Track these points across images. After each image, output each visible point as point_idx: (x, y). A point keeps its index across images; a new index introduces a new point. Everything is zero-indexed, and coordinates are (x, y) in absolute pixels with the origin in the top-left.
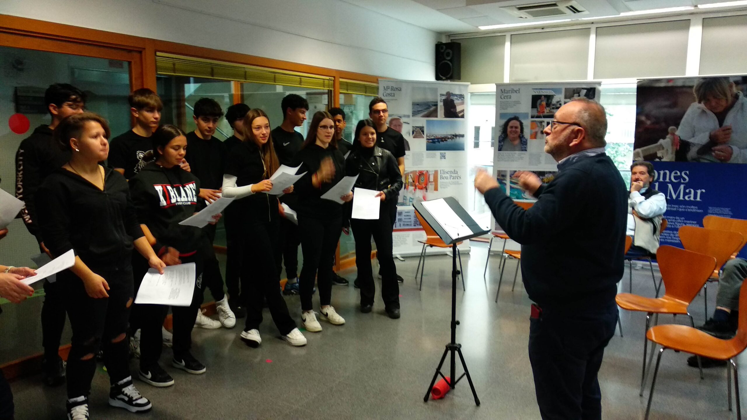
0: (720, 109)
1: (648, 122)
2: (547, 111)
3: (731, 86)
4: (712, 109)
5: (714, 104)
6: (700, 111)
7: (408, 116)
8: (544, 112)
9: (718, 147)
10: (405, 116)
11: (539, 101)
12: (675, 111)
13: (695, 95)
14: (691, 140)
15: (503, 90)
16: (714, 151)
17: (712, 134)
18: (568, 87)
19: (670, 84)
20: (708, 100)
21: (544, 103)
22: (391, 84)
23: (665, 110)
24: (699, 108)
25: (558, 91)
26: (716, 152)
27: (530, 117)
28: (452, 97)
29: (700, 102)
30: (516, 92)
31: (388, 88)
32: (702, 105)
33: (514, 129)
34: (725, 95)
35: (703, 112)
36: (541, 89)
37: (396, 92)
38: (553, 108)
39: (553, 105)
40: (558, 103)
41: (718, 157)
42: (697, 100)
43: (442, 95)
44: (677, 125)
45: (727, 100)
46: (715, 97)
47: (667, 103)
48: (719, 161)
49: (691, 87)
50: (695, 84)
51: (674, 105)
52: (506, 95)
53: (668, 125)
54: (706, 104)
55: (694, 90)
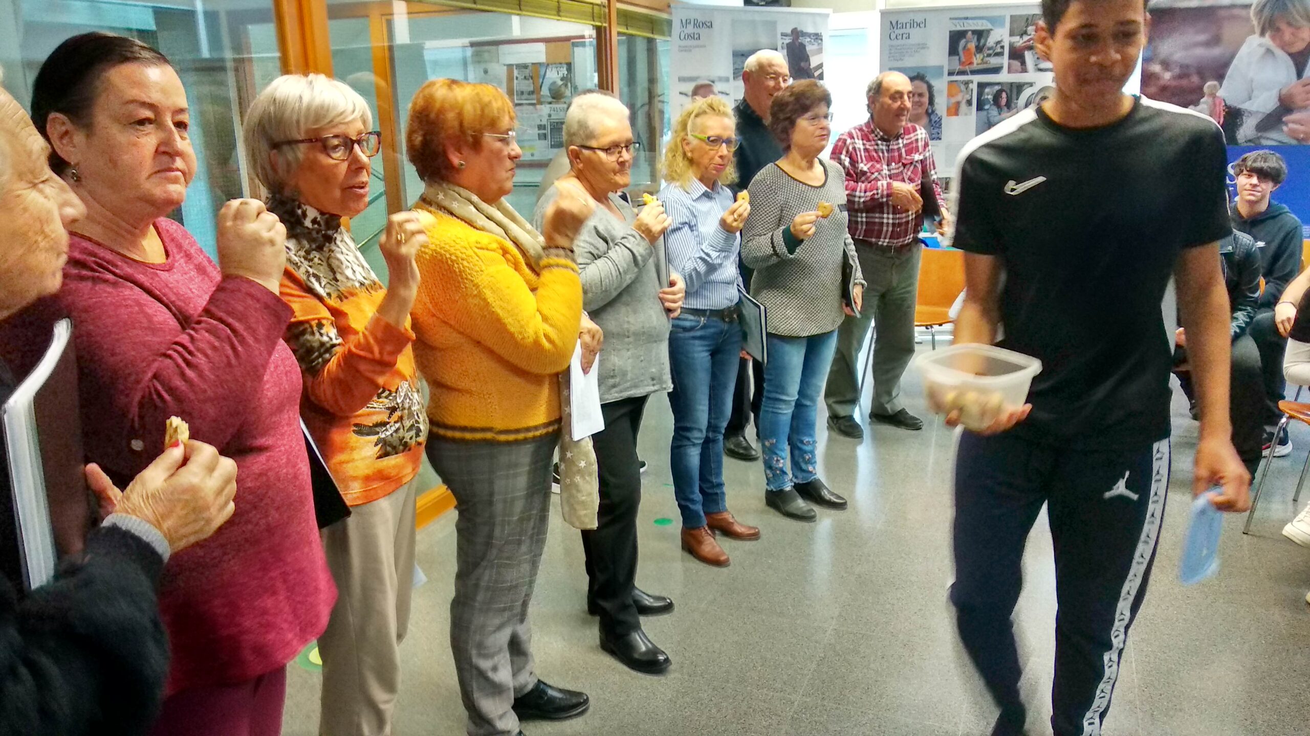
0: (1299, 46)
1: (1167, 76)
2: (977, 60)
4: (1283, 46)
5: (1287, 35)
6: (1262, 50)
7: (727, 80)
8: (971, 63)
9: (1295, 116)
10: (721, 79)
11: (962, 43)
12: (1216, 52)
13: (1255, 23)
14: (1243, 106)
15: (894, 23)
16: (1286, 124)
17: (1284, 92)
20: (1278, 30)
21: (972, 46)
22: (693, 15)
23: (1200, 52)
24: (1260, 45)
25: (996, 21)
26: (1291, 125)
27: (946, 72)
28: (801, 39)
29: (1262, 34)
30: (919, 24)
31: (688, 22)
32: (1267, 40)
33: (916, 99)
35: (1269, 51)
36: (967, 18)
37: (703, 32)
38: (989, 55)
39: (989, 49)
40: (999, 46)
42: (1258, 30)
43: (783, 35)
44: (1220, 77)
46: (1289, 24)
47: (1202, 37)
48: (1294, 142)
49: (1247, 7)
51: (1215, 40)
52: (900, 31)
53: (1204, 80)
54: (1273, 38)
55: (1252, 11)
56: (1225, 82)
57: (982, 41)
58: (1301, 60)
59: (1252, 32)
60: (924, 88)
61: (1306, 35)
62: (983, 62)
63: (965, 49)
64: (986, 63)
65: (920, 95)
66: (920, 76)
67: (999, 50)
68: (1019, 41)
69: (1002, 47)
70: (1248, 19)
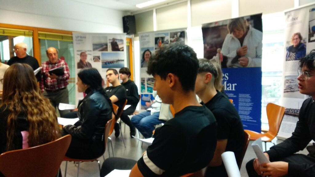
0: (241, 36)
1: (208, 47)
3: (245, 22)
4: (237, 37)
5: (237, 33)
6: (231, 38)
7: (91, 51)
8: (161, 46)
9: (241, 58)
10: (89, 51)
11: (158, 40)
12: (219, 39)
13: (228, 30)
14: (228, 56)
15: (142, 36)
16: (239, 61)
17: (238, 51)
18: (171, 32)
19: (217, 25)
20: (235, 32)
21: (161, 41)
22: (80, 35)
23: (215, 40)
24: (231, 37)
25: (167, 34)
26: (241, 61)
27: (154, 49)
28: (116, 41)
29: (231, 33)
30: (147, 36)
31: (78, 37)
32: (232, 35)
33: (147, 56)
34: (243, 28)
35: (233, 39)
36: (159, 34)
37: (83, 39)
39: (165, 42)
41: (241, 64)
42: (229, 32)
43: (110, 40)
44: (221, 47)
45: (244, 31)
46: (238, 30)
47: (215, 36)
48: (242, 67)
50: (228, 23)
51: (219, 36)
52: (143, 38)
53: (217, 48)
54: (234, 34)
55: (228, 26)
56: (223, 49)
58: (241, 40)
59: (228, 33)
60: (149, 53)
61: (242, 33)
63: (159, 42)
65: (148, 55)
66: (148, 50)
67: (167, 42)
68: (172, 39)
70: (226, 29)
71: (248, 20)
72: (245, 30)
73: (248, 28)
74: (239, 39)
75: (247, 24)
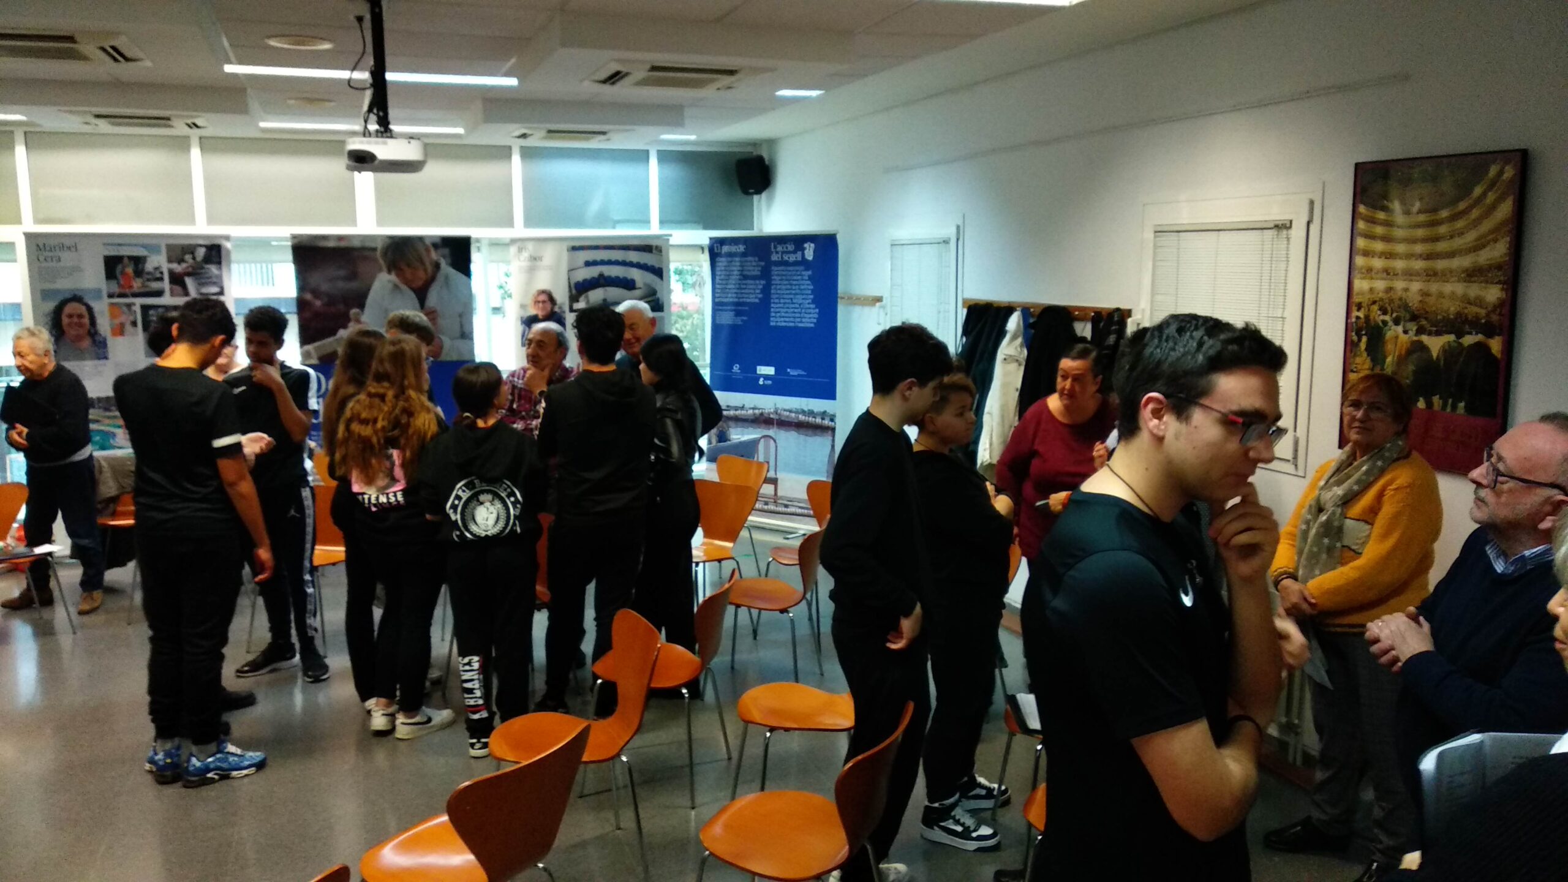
0: (420, 283)
1: (318, 303)
2: (137, 284)
3: (427, 250)
4: (407, 283)
5: (408, 272)
6: (390, 286)
8: (131, 287)
11: (119, 268)
12: (354, 285)
13: (381, 262)
15: (41, 247)
18: (171, 241)
19: (343, 244)
20: (401, 270)
21: (130, 270)
23: (341, 284)
24: (389, 281)
25: (154, 249)
27: (105, 294)
29: (389, 272)
30: (69, 248)
32: (393, 277)
33: (75, 320)
34: (422, 262)
36: (120, 245)
38: (148, 280)
39: (149, 273)
40: (158, 272)
42: (385, 269)
44: (362, 306)
45: (425, 270)
46: (409, 266)
47: (342, 273)
49: (374, 249)
50: (379, 245)
51: (353, 276)
52: (50, 254)
53: (349, 306)
54: (398, 275)
55: (378, 253)
56: (367, 309)
57: (140, 266)
58: (421, 294)
59: (380, 270)
60: (83, 309)
61: (421, 274)
62: (144, 286)
63: (123, 273)
64: (147, 286)
65: (80, 316)
66: (77, 298)
67: (158, 275)
68: (178, 268)
69: (162, 273)
70: (376, 260)
71: (435, 246)
72: (430, 268)
73: (437, 266)
74: (414, 290)
75: (434, 255)
